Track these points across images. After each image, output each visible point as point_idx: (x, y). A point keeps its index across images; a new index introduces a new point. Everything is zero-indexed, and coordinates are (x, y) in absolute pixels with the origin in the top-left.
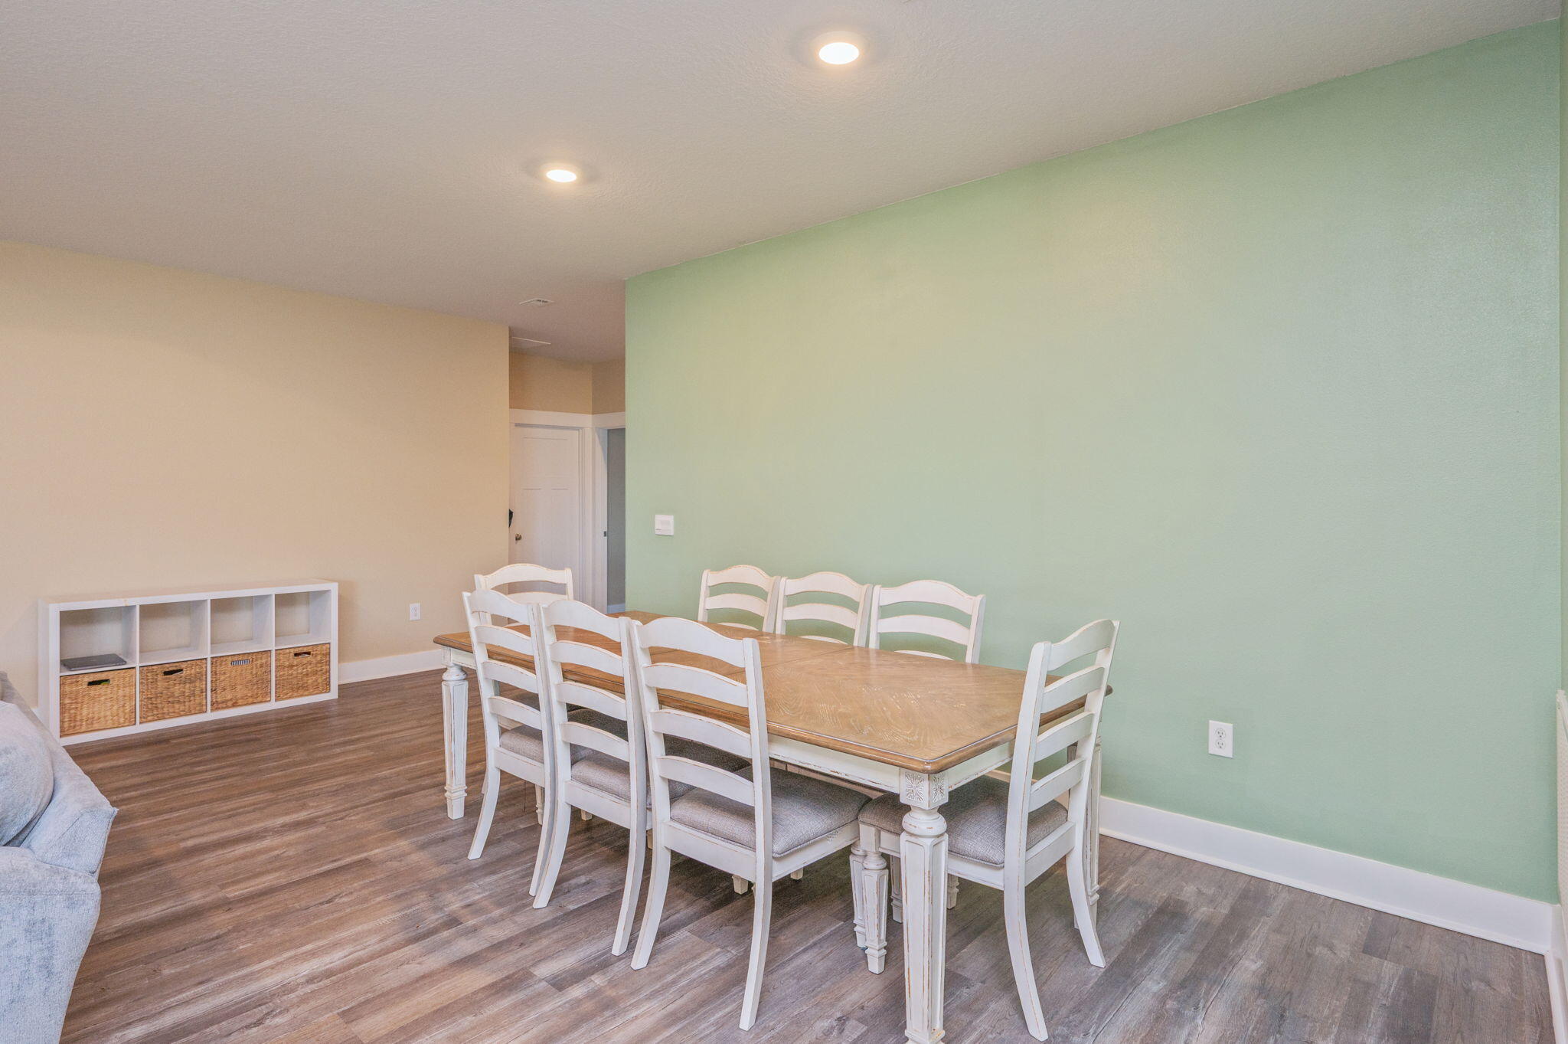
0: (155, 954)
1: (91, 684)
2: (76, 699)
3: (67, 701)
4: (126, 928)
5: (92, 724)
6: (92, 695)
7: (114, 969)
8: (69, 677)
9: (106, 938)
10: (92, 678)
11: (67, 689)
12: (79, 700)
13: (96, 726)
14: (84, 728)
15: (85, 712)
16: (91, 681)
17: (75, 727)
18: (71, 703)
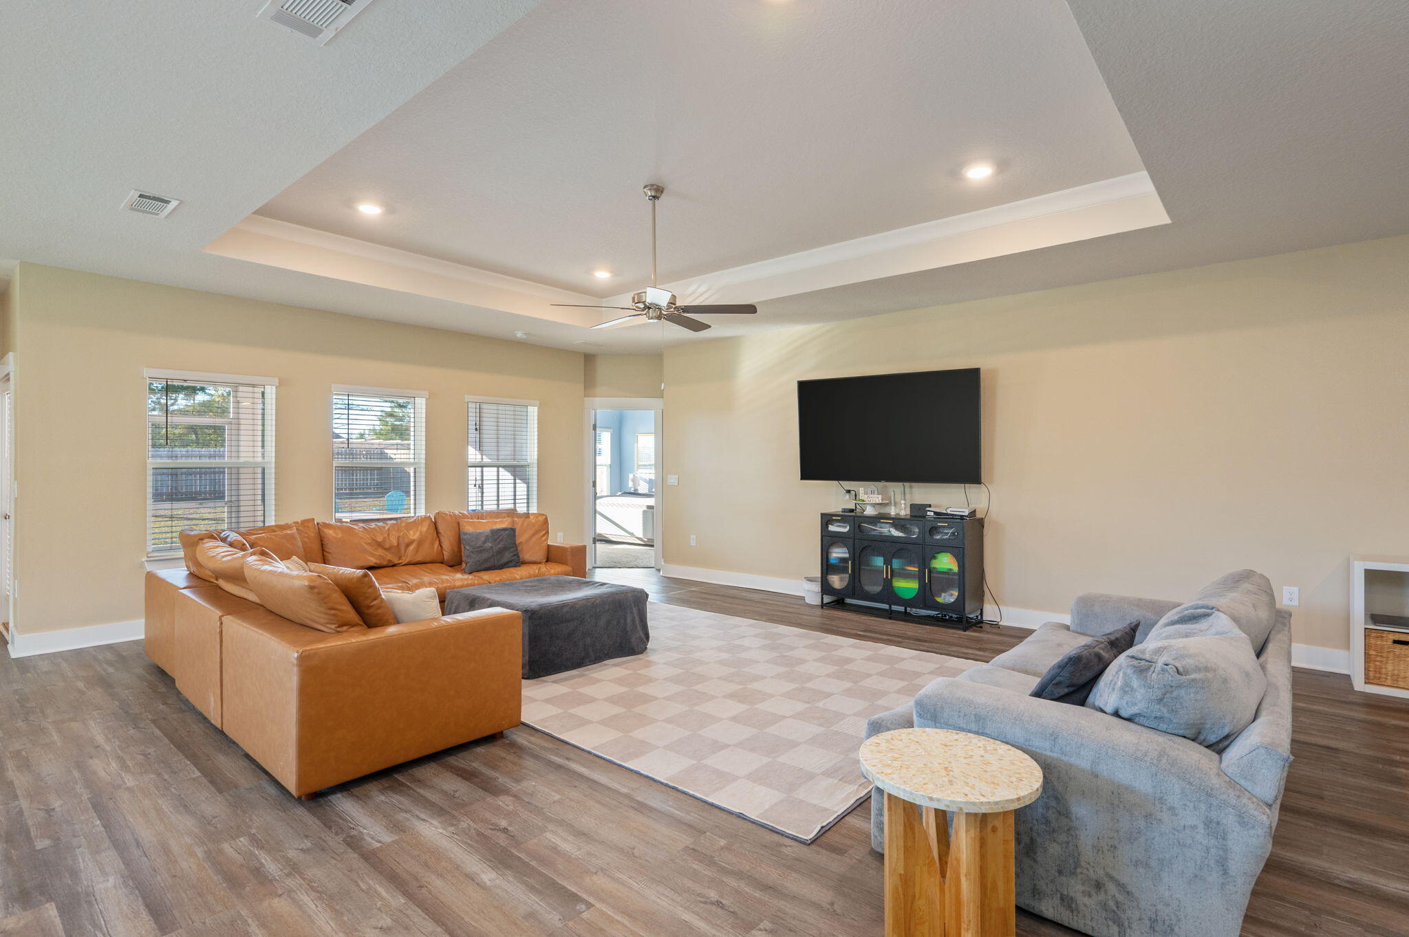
0: (1379, 927)
1: (1395, 642)
2: (1381, 652)
3: (1372, 652)
4: (1358, 884)
5: (1398, 681)
6: (1397, 653)
7: (1333, 914)
8: (1374, 631)
9: (1337, 882)
10: (1397, 637)
11: (1372, 641)
12: (1384, 655)
13: (1401, 684)
14: (1389, 682)
15: (1390, 667)
16: (1396, 639)
17: (1380, 678)
18: (1377, 656)
